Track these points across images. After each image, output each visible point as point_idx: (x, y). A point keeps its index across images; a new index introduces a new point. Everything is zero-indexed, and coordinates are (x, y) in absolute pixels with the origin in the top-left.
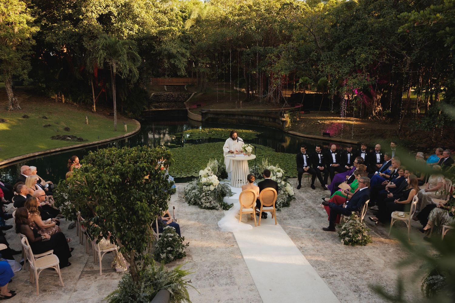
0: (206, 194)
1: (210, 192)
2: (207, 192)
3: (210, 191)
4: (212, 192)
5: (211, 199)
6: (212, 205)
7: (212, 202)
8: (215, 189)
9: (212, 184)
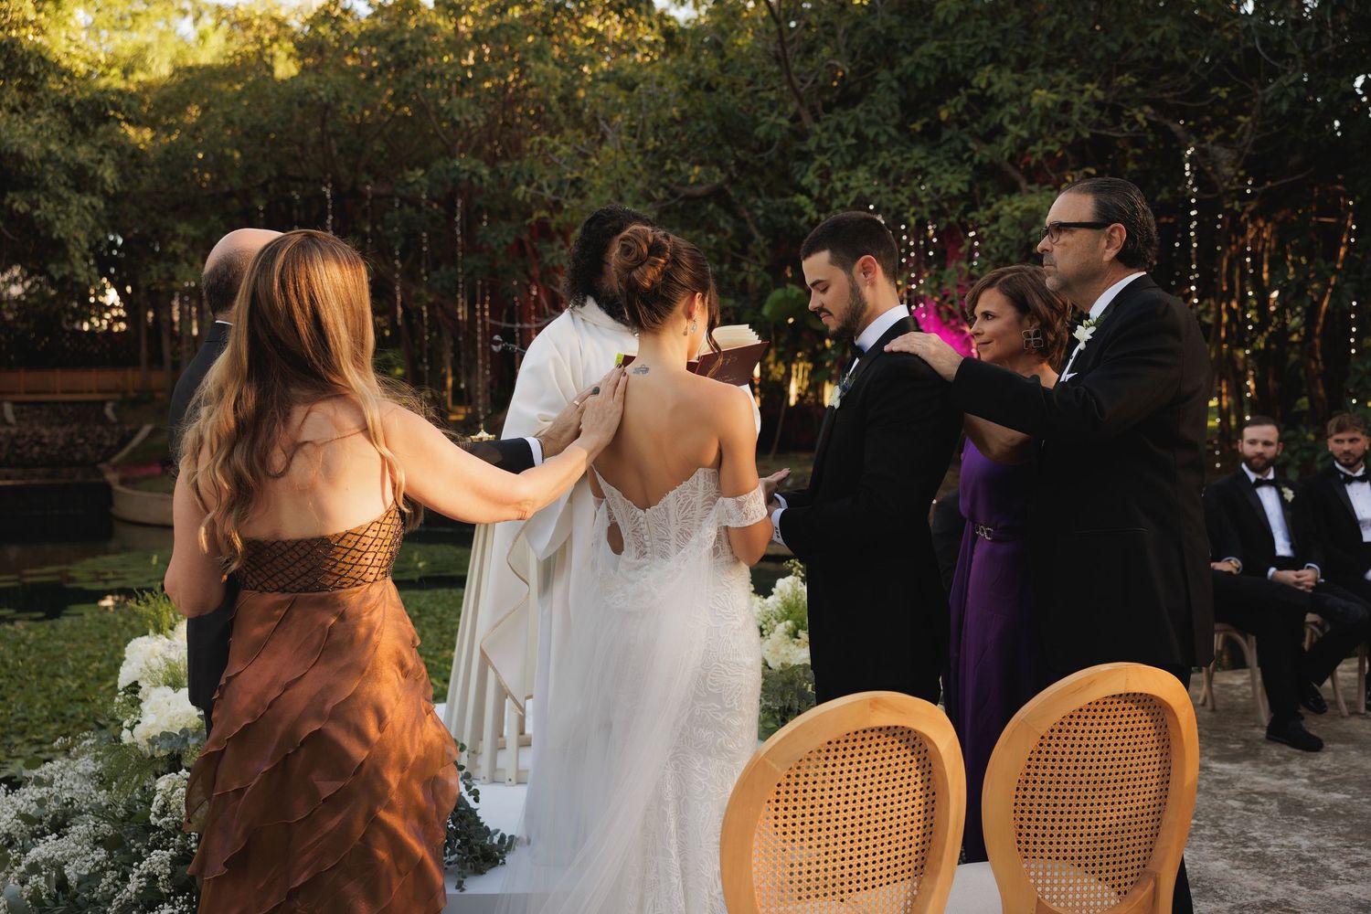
0: (184, 858)
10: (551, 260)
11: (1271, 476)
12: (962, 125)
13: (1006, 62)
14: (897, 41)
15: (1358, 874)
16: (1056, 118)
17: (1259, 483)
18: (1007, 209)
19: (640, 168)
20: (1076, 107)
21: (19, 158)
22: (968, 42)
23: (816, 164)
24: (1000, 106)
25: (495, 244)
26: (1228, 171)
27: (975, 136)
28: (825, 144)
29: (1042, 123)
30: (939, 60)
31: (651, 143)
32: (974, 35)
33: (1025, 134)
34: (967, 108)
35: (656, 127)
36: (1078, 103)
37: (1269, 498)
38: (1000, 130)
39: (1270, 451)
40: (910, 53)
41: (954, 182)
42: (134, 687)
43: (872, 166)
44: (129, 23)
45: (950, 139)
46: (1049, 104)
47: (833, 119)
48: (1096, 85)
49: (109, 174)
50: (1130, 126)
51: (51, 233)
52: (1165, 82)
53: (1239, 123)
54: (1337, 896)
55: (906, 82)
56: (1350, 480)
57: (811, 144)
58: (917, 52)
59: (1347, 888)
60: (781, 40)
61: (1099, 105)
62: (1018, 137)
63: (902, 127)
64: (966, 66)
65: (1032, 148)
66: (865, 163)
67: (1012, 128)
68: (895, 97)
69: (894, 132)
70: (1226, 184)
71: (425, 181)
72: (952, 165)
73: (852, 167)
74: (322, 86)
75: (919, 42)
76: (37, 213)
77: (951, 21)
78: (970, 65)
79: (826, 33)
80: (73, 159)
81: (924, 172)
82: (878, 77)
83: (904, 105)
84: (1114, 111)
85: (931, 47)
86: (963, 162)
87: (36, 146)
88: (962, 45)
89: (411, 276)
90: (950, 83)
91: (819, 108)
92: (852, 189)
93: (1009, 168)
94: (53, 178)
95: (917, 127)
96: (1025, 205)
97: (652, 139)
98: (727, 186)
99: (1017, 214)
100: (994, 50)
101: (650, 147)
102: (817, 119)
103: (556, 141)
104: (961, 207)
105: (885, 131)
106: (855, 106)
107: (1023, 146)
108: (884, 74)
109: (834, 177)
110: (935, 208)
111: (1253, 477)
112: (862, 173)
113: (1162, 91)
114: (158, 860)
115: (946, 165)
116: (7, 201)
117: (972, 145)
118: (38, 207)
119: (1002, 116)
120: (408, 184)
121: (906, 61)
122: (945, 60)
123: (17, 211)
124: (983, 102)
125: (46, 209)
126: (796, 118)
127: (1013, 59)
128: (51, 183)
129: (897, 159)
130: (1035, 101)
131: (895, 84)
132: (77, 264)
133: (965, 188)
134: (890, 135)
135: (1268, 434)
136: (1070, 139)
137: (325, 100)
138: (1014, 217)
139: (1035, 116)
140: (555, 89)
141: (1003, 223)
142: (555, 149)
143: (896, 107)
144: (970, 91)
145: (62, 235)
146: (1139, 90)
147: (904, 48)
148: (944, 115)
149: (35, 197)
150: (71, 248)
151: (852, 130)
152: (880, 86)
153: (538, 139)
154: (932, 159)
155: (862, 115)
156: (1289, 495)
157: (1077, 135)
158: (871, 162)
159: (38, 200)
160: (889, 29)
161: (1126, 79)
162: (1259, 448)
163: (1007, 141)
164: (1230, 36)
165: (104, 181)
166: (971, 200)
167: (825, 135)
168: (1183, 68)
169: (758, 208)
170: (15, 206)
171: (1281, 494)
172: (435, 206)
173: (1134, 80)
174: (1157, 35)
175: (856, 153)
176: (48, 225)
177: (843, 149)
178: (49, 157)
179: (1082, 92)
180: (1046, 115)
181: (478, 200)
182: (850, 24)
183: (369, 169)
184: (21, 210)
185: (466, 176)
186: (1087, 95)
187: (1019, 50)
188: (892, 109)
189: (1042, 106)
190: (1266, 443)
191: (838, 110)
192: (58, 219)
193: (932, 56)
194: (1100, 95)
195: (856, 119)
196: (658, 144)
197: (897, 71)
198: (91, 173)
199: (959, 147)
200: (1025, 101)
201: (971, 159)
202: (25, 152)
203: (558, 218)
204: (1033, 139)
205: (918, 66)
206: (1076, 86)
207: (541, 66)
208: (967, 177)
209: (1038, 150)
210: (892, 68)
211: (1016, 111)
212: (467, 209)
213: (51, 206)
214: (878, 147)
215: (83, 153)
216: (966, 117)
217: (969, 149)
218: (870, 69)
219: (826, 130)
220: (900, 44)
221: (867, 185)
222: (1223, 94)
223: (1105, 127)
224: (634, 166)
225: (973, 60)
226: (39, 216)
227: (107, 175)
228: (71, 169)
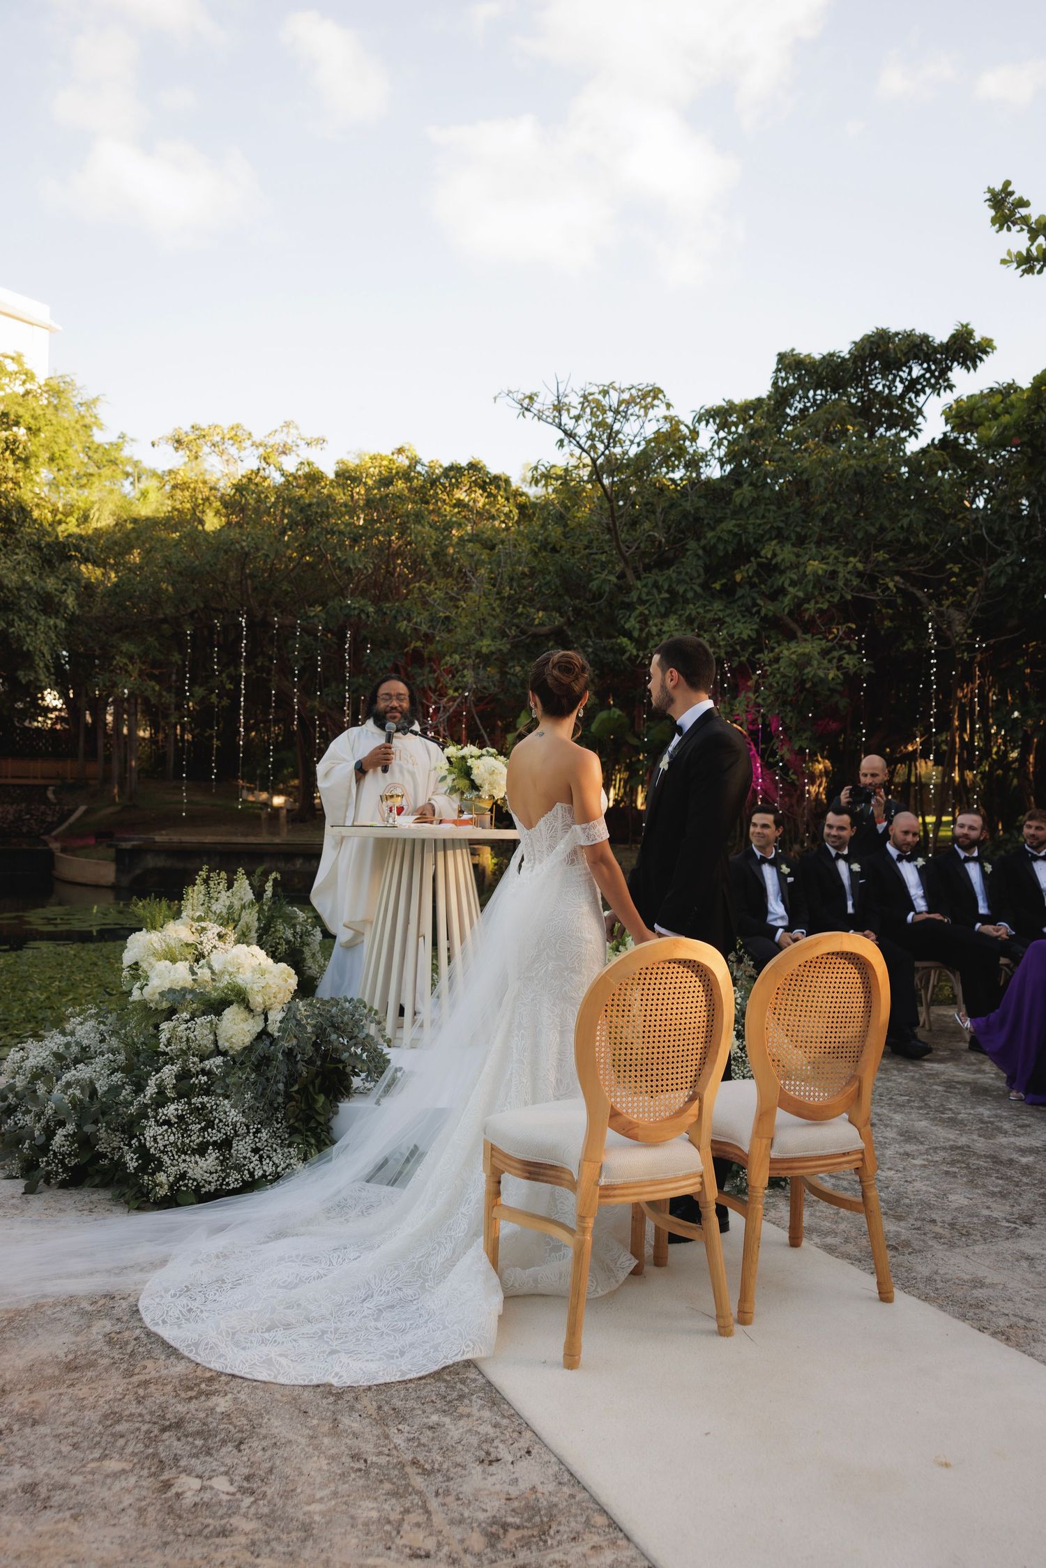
0: (184, 1075)
1: (219, 1060)
2: (193, 1063)
3: (224, 1054)
4: (236, 1061)
5: (234, 1116)
6: (239, 1168)
7: (241, 1148)
8: (263, 1034)
9: (238, 997)
10: (422, 682)
11: (976, 854)
12: (753, 585)
13: (788, 538)
14: (703, 519)
15: (1022, 1132)
16: (824, 584)
17: (968, 860)
18: (786, 653)
19: (498, 610)
20: (841, 575)
22: (758, 521)
23: (637, 612)
24: (782, 572)
25: (377, 668)
26: (959, 629)
27: (762, 594)
28: (644, 597)
29: (814, 587)
30: (736, 535)
31: (507, 591)
32: (763, 517)
33: (801, 594)
34: (756, 573)
35: (512, 579)
36: (843, 572)
37: (973, 871)
38: (782, 591)
39: (974, 834)
40: (713, 529)
41: (745, 630)
42: (135, 966)
43: (681, 616)
44: (84, 481)
45: (743, 596)
46: (820, 572)
47: (651, 577)
48: (857, 559)
49: (70, 601)
50: (883, 592)
51: (22, 646)
52: (912, 558)
53: (969, 592)
54: (1005, 1143)
55: (709, 550)
56: (1036, 858)
57: (634, 596)
58: (718, 529)
59: (1012, 1139)
60: (612, 516)
61: (860, 575)
62: (796, 596)
63: (705, 586)
64: (756, 541)
65: (806, 606)
66: (675, 613)
67: (791, 589)
68: (701, 563)
69: (699, 590)
70: (957, 639)
71: (323, 615)
72: (743, 616)
73: (665, 615)
74: (244, 538)
75: (720, 520)
76: (12, 630)
77: (746, 505)
78: (759, 540)
79: (648, 511)
80: (43, 588)
81: (720, 622)
82: (687, 547)
83: (707, 569)
84: (870, 579)
85: (729, 525)
86: (752, 615)
87: (14, 577)
88: (754, 524)
89: (307, 692)
90: (744, 553)
91: (641, 569)
92: (664, 632)
93: (788, 620)
94: (26, 603)
95: (717, 586)
96: (800, 650)
97: (508, 588)
98: (565, 628)
99: (794, 657)
100: (779, 529)
101: (506, 595)
102: (638, 578)
103: (432, 587)
104: (750, 650)
105: (692, 588)
106: (668, 569)
107: (799, 604)
108: (692, 544)
109: (651, 623)
110: (729, 649)
111: (962, 854)
112: (673, 621)
113: (910, 565)
114: (168, 1073)
115: (739, 616)
117: (759, 601)
118: (13, 626)
119: (782, 580)
120: (309, 617)
121: (710, 535)
122: (740, 535)
124: (769, 569)
125: (19, 627)
126: (622, 576)
127: (793, 536)
128: (24, 607)
129: (701, 611)
130: (809, 569)
131: (700, 552)
132: (40, 672)
133: (754, 635)
134: (695, 592)
135: (975, 821)
136: (836, 600)
137: (247, 549)
138: (791, 659)
139: (809, 581)
140: (429, 546)
141: (783, 663)
142: (430, 594)
143: (701, 571)
144: (759, 559)
145: (31, 648)
146: (891, 564)
147: (708, 524)
148: (738, 578)
149: (11, 617)
150: (36, 659)
151: (666, 587)
152: (688, 553)
153: (417, 585)
154: (728, 611)
155: (674, 576)
156: (989, 868)
157: (842, 597)
158: (679, 613)
159: (13, 620)
160: (697, 509)
161: (881, 555)
162: (965, 831)
163: (787, 600)
164: (962, 525)
165: (66, 607)
166: (758, 644)
167: (645, 590)
168: (926, 548)
169: (589, 646)
171: (982, 868)
172: (329, 635)
173: (887, 556)
174: (905, 522)
175: (668, 605)
176: (20, 639)
177: (659, 602)
178: (24, 586)
179: (847, 564)
180: (818, 580)
181: (364, 632)
182: (667, 504)
183: (277, 605)
185: (356, 612)
186: (850, 566)
187: (798, 529)
188: (698, 571)
189: (815, 574)
190: (971, 828)
191: (655, 571)
192: (28, 635)
193: (730, 532)
194: (860, 566)
195: (669, 578)
196: (512, 592)
197: (703, 542)
198: (56, 600)
199: (750, 603)
200: (801, 569)
201: (758, 612)
203: (431, 648)
204: (807, 600)
205: (719, 538)
206: (842, 559)
207: (419, 527)
208: (755, 627)
209: (811, 607)
210: (698, 540)
211: (795, 577)
212: (354, 637)
213: (23, 624)
214: (686, 601)
215: (51, 584)
216: (756, 580)
217: (758, 605)
218: (681, 540)
219: (645, 586)
220: (705, 522)
221: (677, 630)
222: (956, 570)
223: (863, 591)
224: (493, 609)
225: (762, 536)
226: (13, 632)
227: (69, 602)
228: (40, 596)
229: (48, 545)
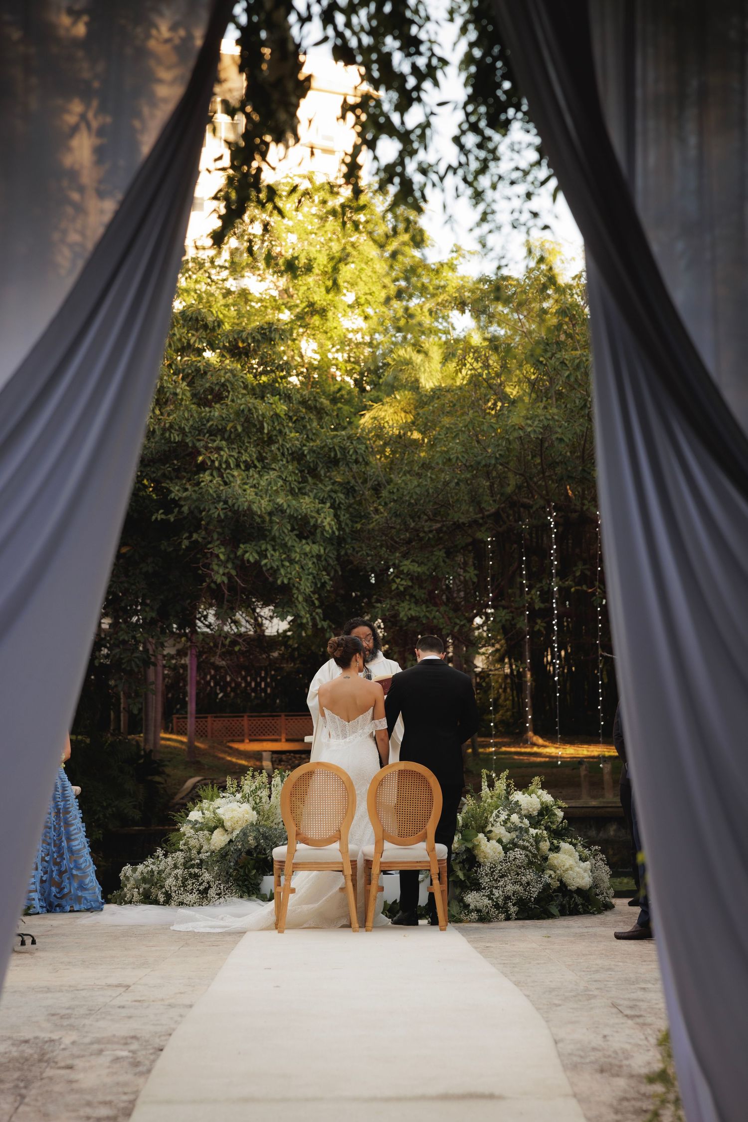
1: (208, 855)
3: (211, 851)
4: (215, 854)
8: (230, 841)
9: (220, 824)
21: (250, 512)
49: (327, 521)
51: (276, 579)
76: (264, 562)
80: (297, 510)
87: (264, 503)
116: (239, 553)
118: (266, 557)
123: (248, 561)
125: (273, 558)
128: (277, 534)
132: (300, 606)
145: (286, 581)
149: (263, 547)
150: (295, 591)
159: (266, 550)
165: (323, 528)
170: (247, 555)
176: (275, 572)
178: (276, 510)
184: (252, 560)
192: (283, 566)
198: (312, 522)
202: (255, 507)
213: (277, 554)
215: (306, 504)
226: (266, 564)
227: (325, 524)
228: (296, 518)
229: (312, 451)
